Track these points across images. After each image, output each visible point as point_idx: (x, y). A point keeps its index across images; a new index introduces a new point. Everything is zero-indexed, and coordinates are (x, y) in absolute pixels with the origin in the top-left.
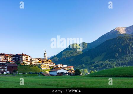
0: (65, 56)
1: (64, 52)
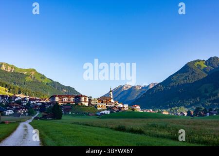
0: (174, 83)
1: (174, 77)
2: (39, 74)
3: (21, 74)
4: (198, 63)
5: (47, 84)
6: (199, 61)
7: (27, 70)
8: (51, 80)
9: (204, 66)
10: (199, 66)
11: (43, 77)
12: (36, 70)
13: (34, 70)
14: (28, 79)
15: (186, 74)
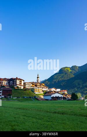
1: (55, 76)
9: (70, 70)
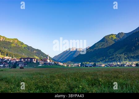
0: (96, 48)
2: (20, 42)
3: (9, 42)
4: (112, 36)
5: (25, 48)
6: (112, 35)
7: (12, 39)
8: (27, 45)
9: (115, 38)
10: (112, 38)
11: (22, 44)
12: (18, 39)
13: (17, 39)
14: (13, 45)
15: (103, 43)
